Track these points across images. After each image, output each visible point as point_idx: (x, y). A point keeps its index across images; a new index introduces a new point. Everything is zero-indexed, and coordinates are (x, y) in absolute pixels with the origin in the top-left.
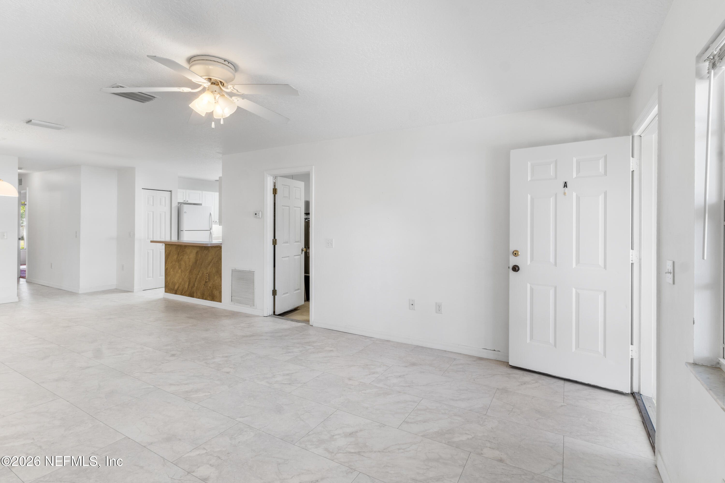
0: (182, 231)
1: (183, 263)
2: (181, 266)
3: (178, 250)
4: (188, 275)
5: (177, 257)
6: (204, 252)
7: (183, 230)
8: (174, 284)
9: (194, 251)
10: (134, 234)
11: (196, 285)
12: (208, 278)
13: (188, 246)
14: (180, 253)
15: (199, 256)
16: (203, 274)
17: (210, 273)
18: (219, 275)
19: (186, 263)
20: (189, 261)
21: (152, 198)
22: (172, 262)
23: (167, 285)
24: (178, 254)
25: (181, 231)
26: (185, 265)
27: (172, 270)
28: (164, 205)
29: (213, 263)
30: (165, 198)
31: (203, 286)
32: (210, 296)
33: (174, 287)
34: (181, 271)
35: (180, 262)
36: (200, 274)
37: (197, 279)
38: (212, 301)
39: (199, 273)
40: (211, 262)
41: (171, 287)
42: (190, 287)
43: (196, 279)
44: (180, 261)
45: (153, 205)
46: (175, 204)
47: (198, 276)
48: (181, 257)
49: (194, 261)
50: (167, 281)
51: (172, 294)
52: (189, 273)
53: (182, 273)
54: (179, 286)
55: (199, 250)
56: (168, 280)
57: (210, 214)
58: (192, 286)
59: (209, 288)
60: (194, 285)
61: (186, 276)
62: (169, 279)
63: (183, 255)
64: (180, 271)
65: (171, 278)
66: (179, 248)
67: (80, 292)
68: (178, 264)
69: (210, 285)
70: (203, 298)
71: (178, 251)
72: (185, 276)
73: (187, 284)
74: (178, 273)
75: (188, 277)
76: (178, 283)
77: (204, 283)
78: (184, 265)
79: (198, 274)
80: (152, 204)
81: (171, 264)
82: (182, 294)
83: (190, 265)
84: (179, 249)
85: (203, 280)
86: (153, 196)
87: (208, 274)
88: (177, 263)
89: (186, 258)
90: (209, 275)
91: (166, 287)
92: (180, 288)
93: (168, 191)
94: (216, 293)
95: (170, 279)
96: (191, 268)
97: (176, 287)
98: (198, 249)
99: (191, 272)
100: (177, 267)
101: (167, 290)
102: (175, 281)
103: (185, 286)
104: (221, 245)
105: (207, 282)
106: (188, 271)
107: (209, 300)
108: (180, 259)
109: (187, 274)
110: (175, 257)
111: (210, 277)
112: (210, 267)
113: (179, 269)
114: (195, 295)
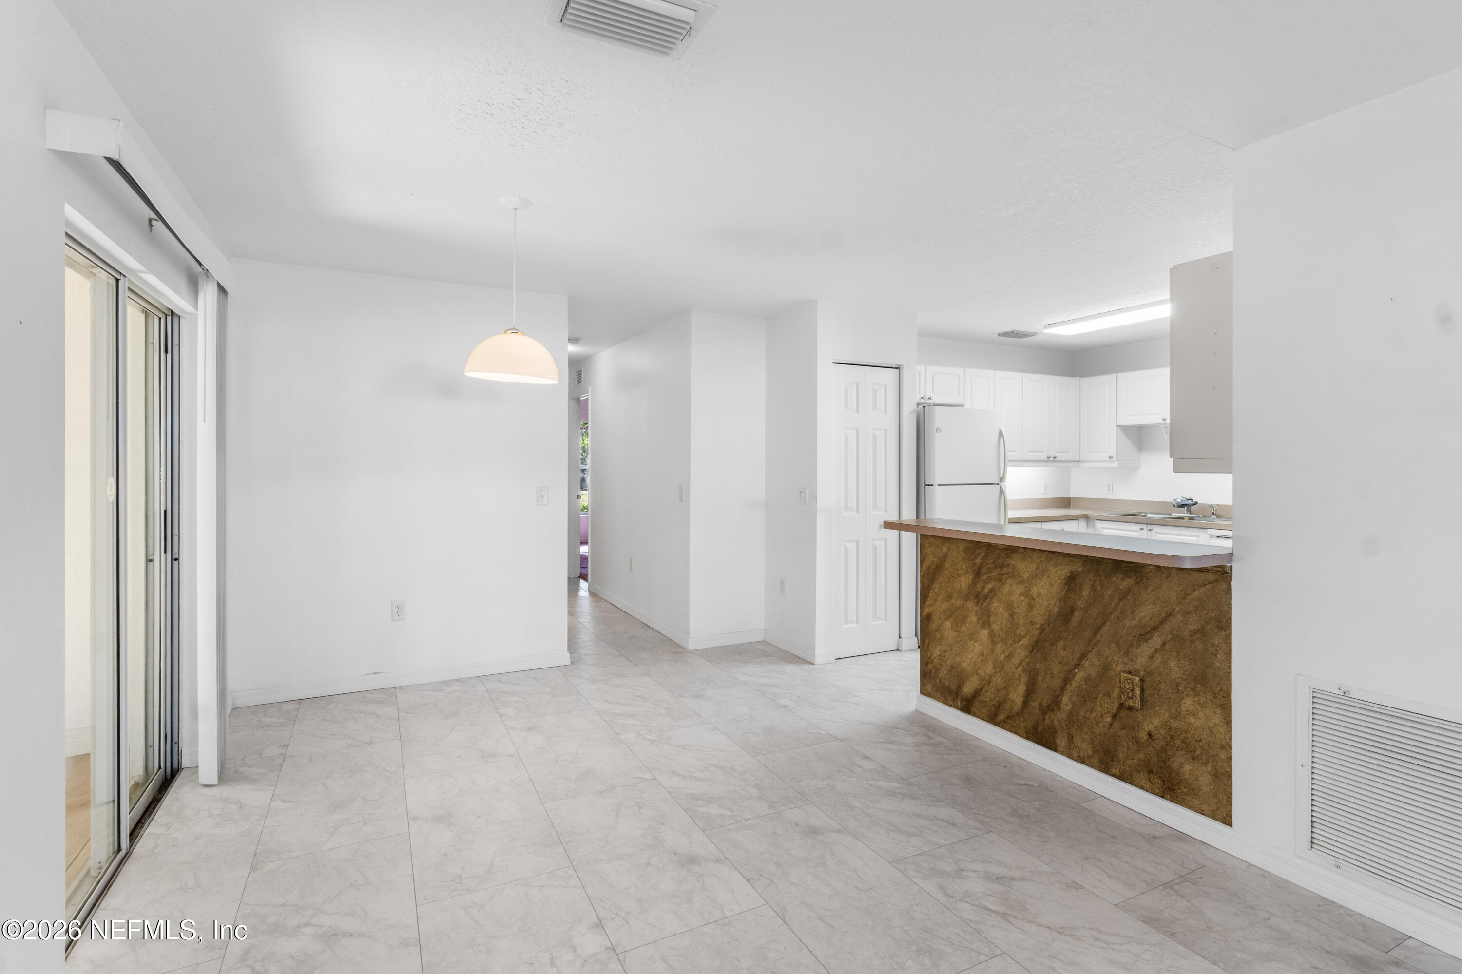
0: (929, 485)
1: (1001, 610)
2: (991, 619)
3: (976, 558)
4: (1027, 657)
5: (974, 584)
6: (1114, 579)
7: (932, 483)
8: (962, 679)
9: (1059, 573)
10: (814, 497)
11: (1069, 707)
12: (1138, 692)
13: (1022, 550)
14: (984, 570)
15: (1085, 593)
16: (1106, 668)
17: (1150, 674)
18: (1215, 697)
19: (1016, 611)
20: (1031, 607)
21: (855, 388)
22: (950, 597)
23: (930, 671)
24: (977, 574)
25: (927, 485)
26: (1012, 615)
27: (948, 624)
28: (883, 410)
29: (1170, 637)
30: (885, 387)
31: (1108, 719)
32: (1150, 772)
33: (960, 687)
34: (992, 635)
35: (986, 603)
36: (1090, 668)
37: (1074, 684)
38: (1162, 797)
39: (1086, 663)
40: (1155, 629)
41: (947, 683)
42: (1035, 704)
43: (1066, 681)
44: (985, 600)
45: (857, 411)
46: (909, 408)
47: (1080, 675)
48: (989, 586)
49: (1056, 610)
50: (930, 658)
51: (951, 706)
52: (1031, 652)
53: (994, 643)
54: (982, 689)
55: (1081, 569)
56: (934, 655)
57: (1001, 434)
58: (1045, 704)
59: (1143, 736)
60: (1056, 702)
61: (1016, 660)
62: (936, 652)
63: (1000, 580)
64: (984, 634)
65: (945, 651)
66: (978, 551)
67: (692, 645)
68: (975, 608)
69: (1148, 726)
70: (1105, 768)
71: (978, 561)
72: (1010, 656)
73: (1022, 689)
74: (976, 641)
75: (1024, 663)
76: (975, 677)
77: (1115, 708)
78: (1006, 615)
79: (1078, 665)
80: (855, 407)
81: (946, 605)
82: (992, 719)
83: (1032, 623)
84: (979, 554)
85: (1108, 695)
86: (857, 385)
87: (1137, 679)
88: (971, 604)
89: (1013, 591)
90: (1142, 680)
91: (925, 675)
92: (988, 696)
93: (892, 368)
94: (1190, 771)
95: (940, 655)
96: (1041, 633)
97: (968, 689)
98: (1078, 567)
99: (1038, 647)
100: (974, 619)
101: (929, 687)
102: (965, 664)
103: (1010, 696)
104: (1231, 561)
105: (1130, 708)
106: (1024, 641)
107: (1142, 788)
108: (986, 591)
109: (1020, 654)
110: (965, 581)
111: (1147, 692)
112: (1146, 649)
113: (983, 627)
114: (1061, 741)
